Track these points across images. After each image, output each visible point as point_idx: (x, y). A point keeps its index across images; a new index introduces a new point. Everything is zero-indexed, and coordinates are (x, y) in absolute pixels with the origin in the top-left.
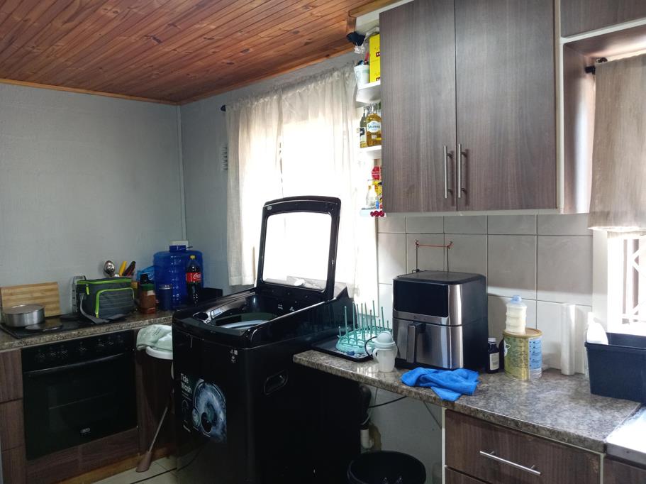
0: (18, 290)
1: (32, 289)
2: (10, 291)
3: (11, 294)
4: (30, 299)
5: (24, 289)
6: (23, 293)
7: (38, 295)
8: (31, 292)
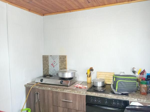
0: (101, 73)
1: (106, 74)
2: (100, 73)
3: (100, 74)
4: (105, 77)
5: (103, 73)
6: (103, 75)
7: (108, 76)
8: (106, 75)
